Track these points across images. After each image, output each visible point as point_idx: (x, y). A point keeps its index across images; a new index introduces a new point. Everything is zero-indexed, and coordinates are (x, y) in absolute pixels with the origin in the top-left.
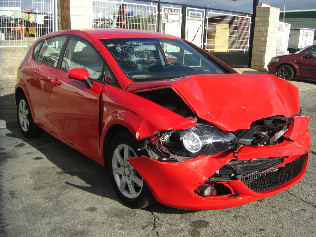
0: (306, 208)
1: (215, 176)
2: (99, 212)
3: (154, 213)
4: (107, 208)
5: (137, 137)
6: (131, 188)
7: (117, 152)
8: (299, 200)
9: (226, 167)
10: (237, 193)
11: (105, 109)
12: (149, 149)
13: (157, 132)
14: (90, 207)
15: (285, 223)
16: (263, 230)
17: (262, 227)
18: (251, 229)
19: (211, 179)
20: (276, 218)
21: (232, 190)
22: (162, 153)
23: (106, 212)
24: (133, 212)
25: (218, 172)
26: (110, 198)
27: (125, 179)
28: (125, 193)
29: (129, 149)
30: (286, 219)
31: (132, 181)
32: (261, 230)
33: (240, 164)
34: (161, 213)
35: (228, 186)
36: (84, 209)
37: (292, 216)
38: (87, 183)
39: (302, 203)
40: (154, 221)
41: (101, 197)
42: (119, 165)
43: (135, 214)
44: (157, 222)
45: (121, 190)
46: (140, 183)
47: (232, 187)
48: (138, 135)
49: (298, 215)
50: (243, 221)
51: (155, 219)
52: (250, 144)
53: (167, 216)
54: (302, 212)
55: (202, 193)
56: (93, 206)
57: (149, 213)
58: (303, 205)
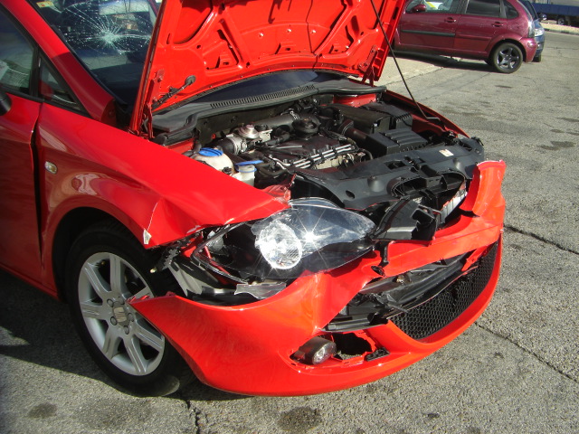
0: (503, 349)
1: (339, 319)
2: (63, 417)
3: (192, 402)
4: (79, 400)
5: (146, 242)
6: (134, 351)
7: (89, 268)
8: (484, 332)
9: (362, 299)
10: (383, 349)
11: (48, 165)
12: (177, 270)
13: (197, 230)
14: (37, 404)
15: (473, 392)
16: (436, 416)
17: (432, 409)
18: (410, 417)
19: (330, 327)
20: (453, 383)
21: (372, 343)
22: (209, 274)
23: (79, 415)
24: (143, 404)
25: (343, 311)
26: (80, 374)
27: (117, 332)
28: (118, 361)
29: (123, 265)
30: (473, 382)
31: (135, 336)
32: (432, 416)
33: (389, 286)
34: (209, 400)
35: (364, 336)
36: (25, 410)
37: (482, 371)
38: (15, 335)
39: (491, 339)
40: (197, 424)
41: (58, 371)
42: (97, 299)
43: (149, 412)
44: (204, 427)
45: (107, 355)
46: (158, 344)
47: (374, 339)
48: (147, 237)
49: (491, 370)
50: (389, 399)
51: (197, 419)
52: (410, 237)
53: (223, 406)
54: (498, 361)
55: (308, 360)
56: (44, 401)
57: (181, 402)
58: (495, 343)
